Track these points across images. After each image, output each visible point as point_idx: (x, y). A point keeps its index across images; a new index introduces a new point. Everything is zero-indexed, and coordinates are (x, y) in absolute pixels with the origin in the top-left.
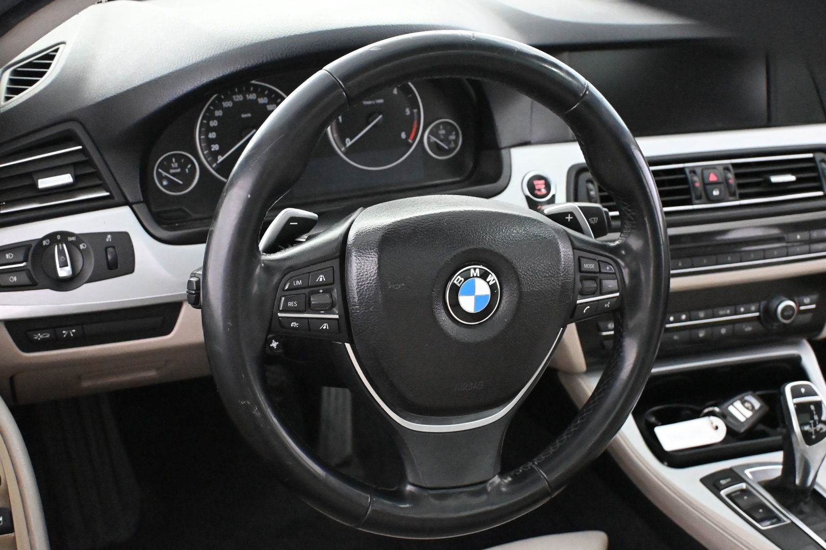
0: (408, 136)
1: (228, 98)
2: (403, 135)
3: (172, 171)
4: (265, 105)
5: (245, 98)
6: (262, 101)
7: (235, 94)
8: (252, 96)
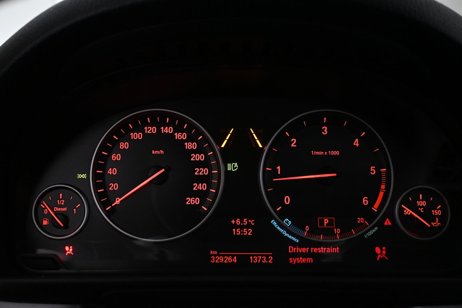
0: (372, 202)
1: (138, 129)
2: (365, 201)
3: (56, 209)
4: (183, 141)
5: (159, 130)
6: (178, 136)
7: (148, 125)
8: (168, 130)
